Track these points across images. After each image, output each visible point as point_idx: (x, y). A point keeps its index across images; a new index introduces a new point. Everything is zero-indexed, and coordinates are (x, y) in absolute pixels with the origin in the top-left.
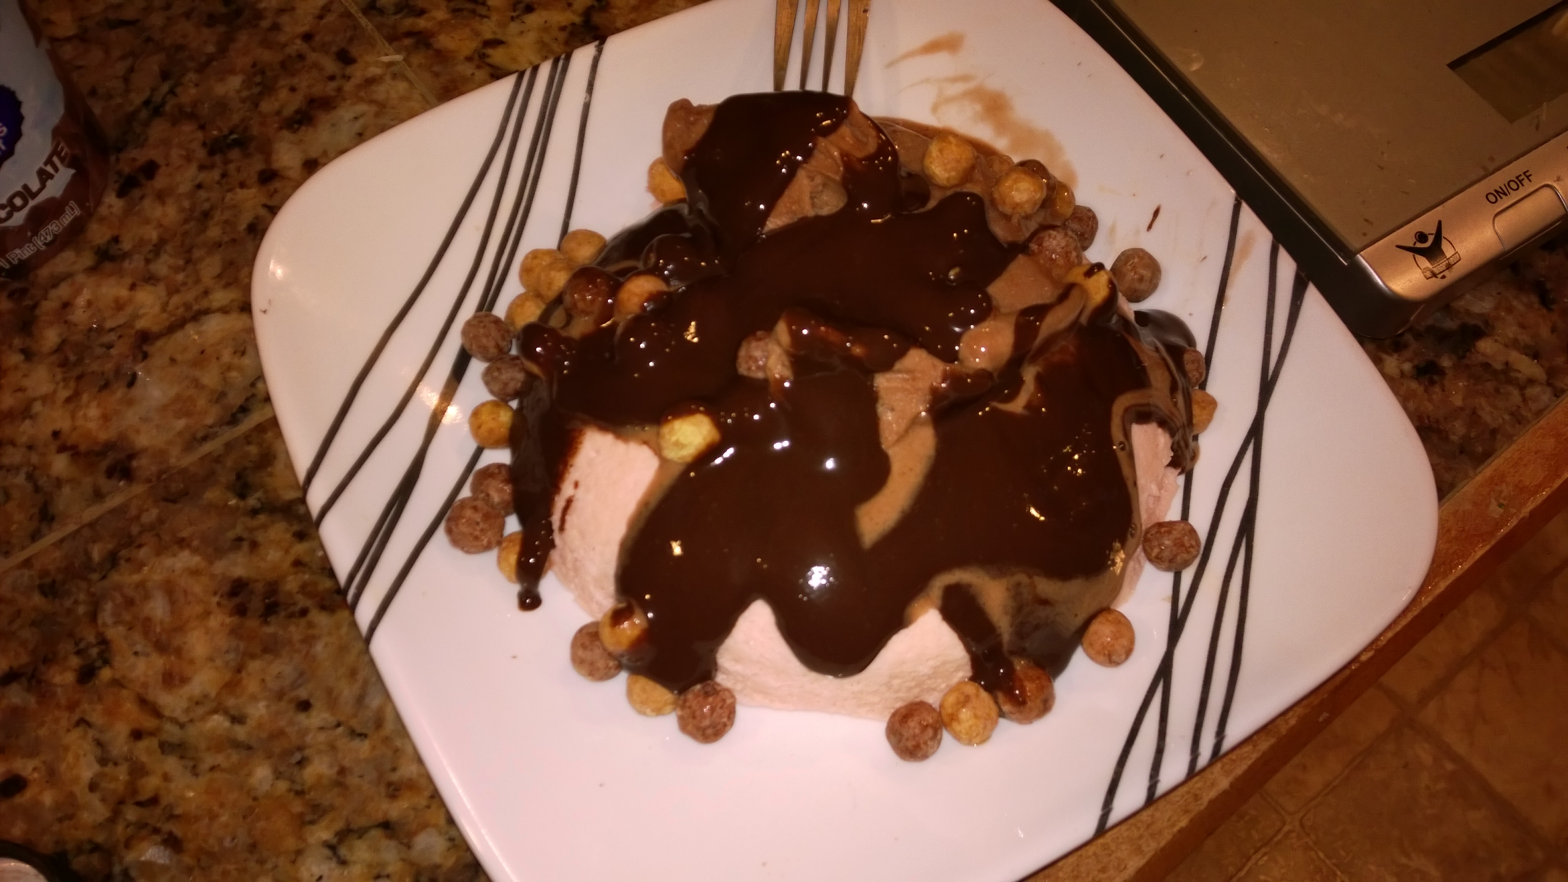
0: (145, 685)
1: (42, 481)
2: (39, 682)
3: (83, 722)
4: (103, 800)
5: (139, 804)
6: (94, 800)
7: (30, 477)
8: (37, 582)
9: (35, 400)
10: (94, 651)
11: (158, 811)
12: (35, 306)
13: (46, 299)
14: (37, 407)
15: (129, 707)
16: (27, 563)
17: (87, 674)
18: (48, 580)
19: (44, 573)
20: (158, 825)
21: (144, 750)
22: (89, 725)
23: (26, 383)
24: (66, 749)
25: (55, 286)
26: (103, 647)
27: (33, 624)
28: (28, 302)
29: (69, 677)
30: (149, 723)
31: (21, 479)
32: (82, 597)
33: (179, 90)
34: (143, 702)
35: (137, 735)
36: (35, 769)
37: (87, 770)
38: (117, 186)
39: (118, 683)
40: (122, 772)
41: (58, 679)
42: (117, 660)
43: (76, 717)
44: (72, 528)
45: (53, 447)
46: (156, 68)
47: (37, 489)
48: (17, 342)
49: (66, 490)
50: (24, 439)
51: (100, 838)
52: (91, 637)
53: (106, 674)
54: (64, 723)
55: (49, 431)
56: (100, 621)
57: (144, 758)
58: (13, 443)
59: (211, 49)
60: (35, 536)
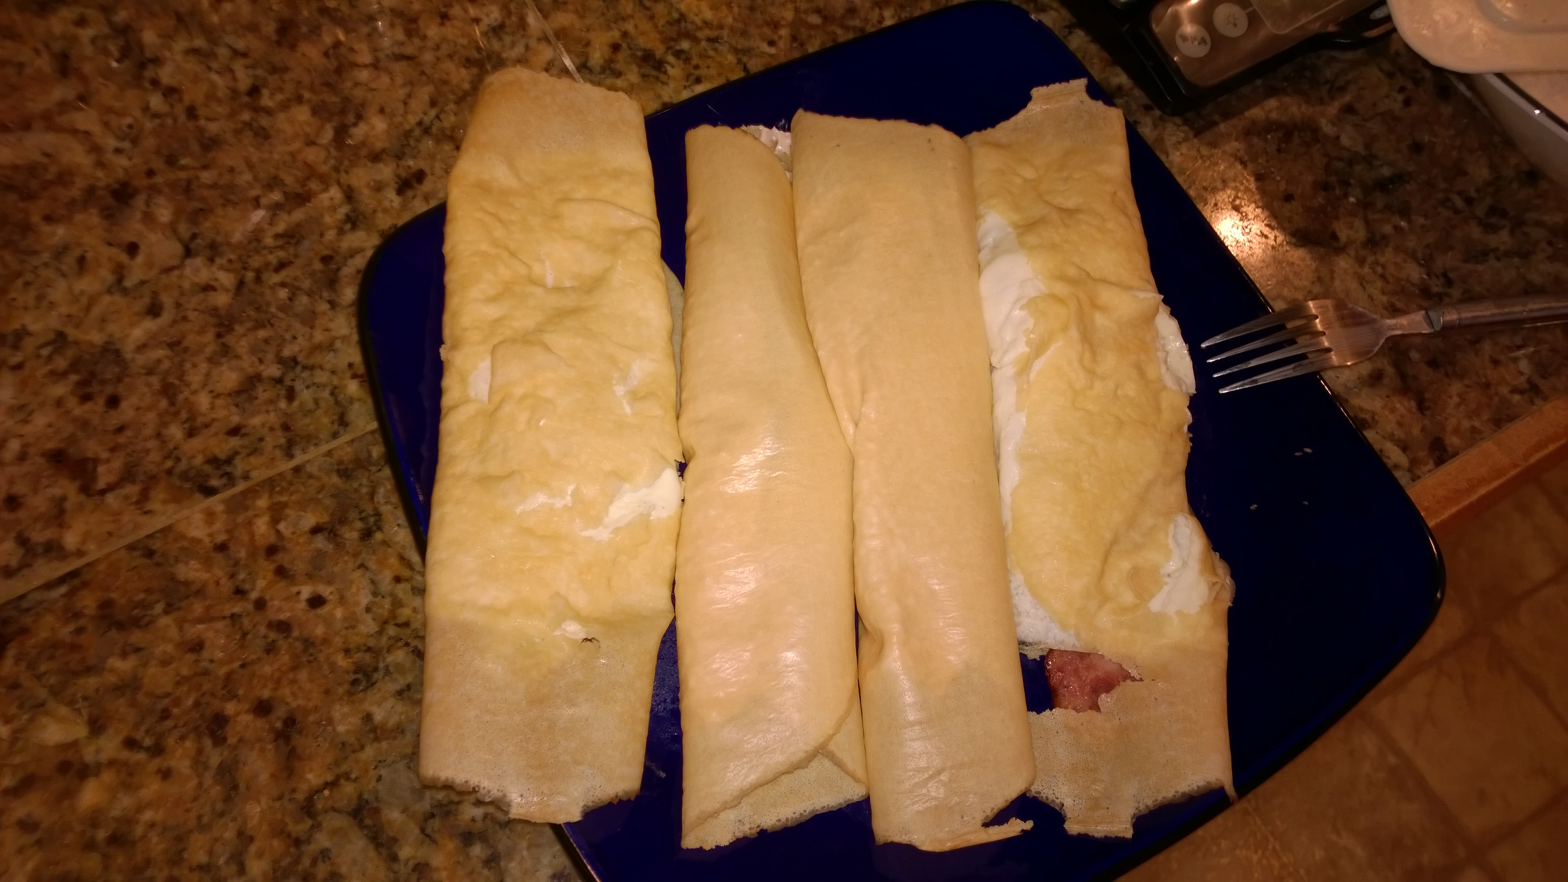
0: (403, 547)
1: (341, 397)
2: (336, 535)
3: (362, 566)
4: (374, 619)
5: (396, 625)
6: (368, 618)
7: (332, 394)
8: (336, 467)
9: (336, 338)
10: (372, 520)
11: (408, 631)
12: (338, 269)
13: (346, 265)
14: (338, 344)
15: (393, 561)
16: (329, 453)
17: (367, 534)
18: (342, 467)
19: (340, 462)
20: (409, 641)
21: (402, 590)
22: (367, 569)
23: (332, 325)
24: (352, 582)
25: (352, 256)
26: (377, 518)
27: (333, 496)
28: (334, 266)
29: (355, 535)
30: (406, 573)
31: (326, 394)
32: (365, 481)
33: (442, 116)
34: (402, 558)
35: (398, 580)
36: (331, 593)
37: (365, 599)
38: (397, 186)
39: (385, 543)
40: (387, 604)
41: (347, 535)
42: (386, 528)
43: (359, 562)
44: (360, 434)
45: (348, 374)
46: (427, 98)
47: (337, 403)
48: (325, 294)
49: (356, 406)
50: (328, 366)
51: (372, 643)
52: (370, 511)
53: (378, 536)
54: (351, 565)
55: (346, 363)
56: (376, 500)
57: (401, 595)
58: (321, 368)
59: (466, 86)
60: (335, 435)
